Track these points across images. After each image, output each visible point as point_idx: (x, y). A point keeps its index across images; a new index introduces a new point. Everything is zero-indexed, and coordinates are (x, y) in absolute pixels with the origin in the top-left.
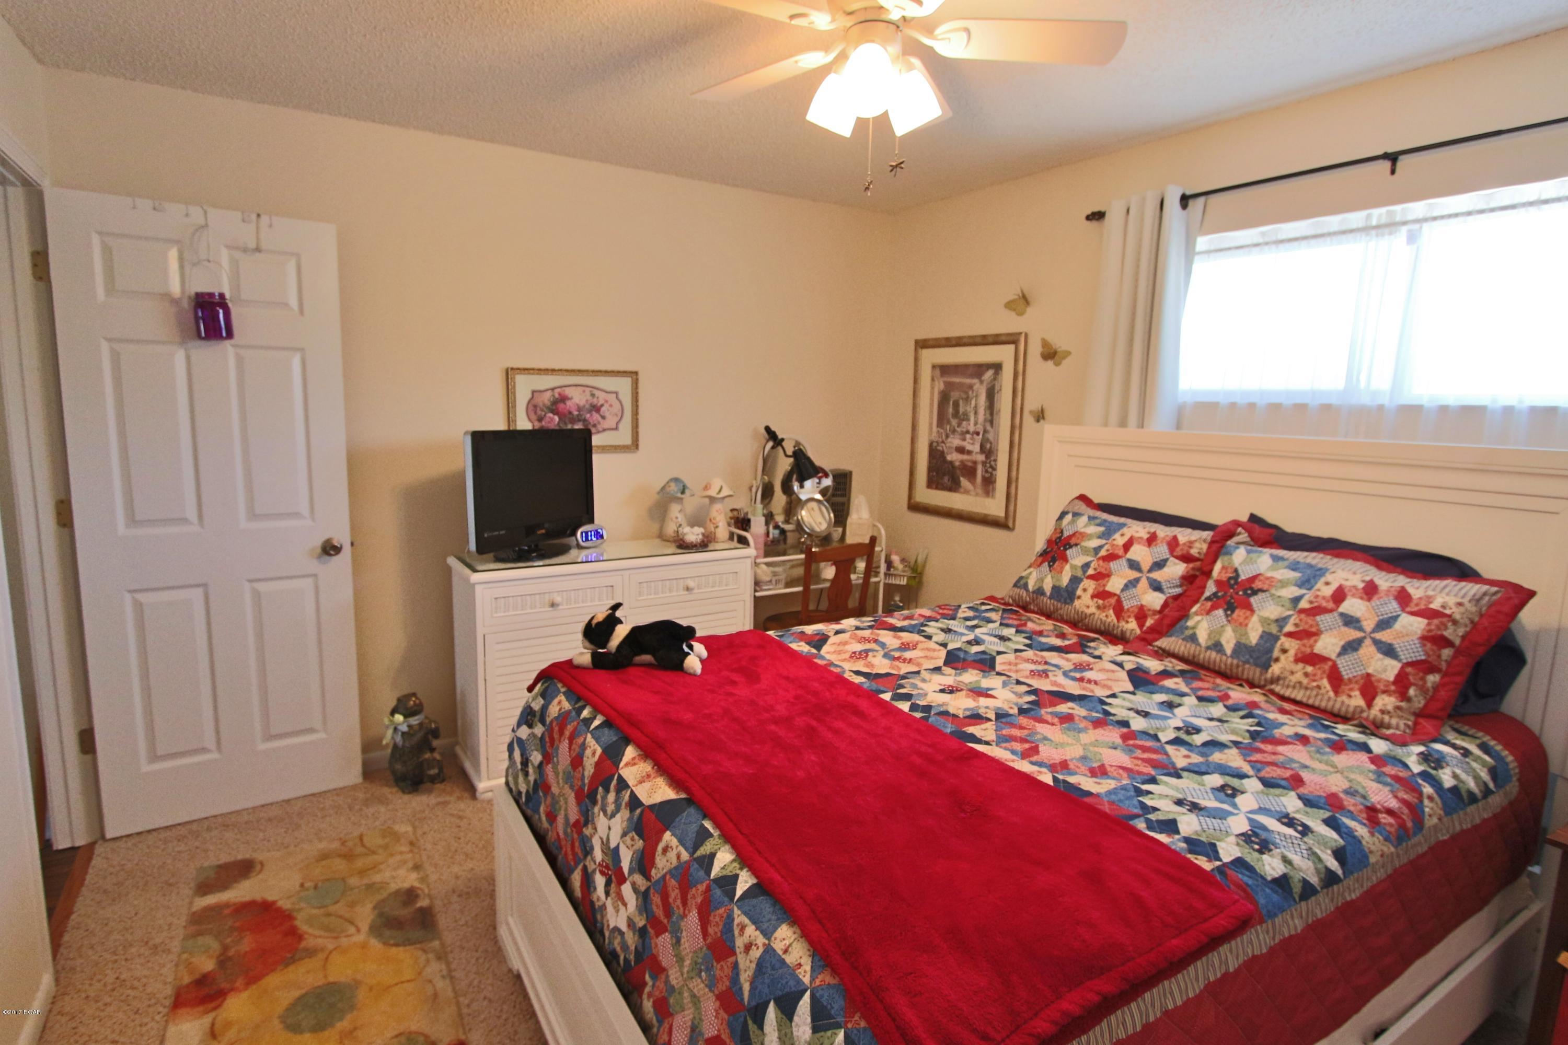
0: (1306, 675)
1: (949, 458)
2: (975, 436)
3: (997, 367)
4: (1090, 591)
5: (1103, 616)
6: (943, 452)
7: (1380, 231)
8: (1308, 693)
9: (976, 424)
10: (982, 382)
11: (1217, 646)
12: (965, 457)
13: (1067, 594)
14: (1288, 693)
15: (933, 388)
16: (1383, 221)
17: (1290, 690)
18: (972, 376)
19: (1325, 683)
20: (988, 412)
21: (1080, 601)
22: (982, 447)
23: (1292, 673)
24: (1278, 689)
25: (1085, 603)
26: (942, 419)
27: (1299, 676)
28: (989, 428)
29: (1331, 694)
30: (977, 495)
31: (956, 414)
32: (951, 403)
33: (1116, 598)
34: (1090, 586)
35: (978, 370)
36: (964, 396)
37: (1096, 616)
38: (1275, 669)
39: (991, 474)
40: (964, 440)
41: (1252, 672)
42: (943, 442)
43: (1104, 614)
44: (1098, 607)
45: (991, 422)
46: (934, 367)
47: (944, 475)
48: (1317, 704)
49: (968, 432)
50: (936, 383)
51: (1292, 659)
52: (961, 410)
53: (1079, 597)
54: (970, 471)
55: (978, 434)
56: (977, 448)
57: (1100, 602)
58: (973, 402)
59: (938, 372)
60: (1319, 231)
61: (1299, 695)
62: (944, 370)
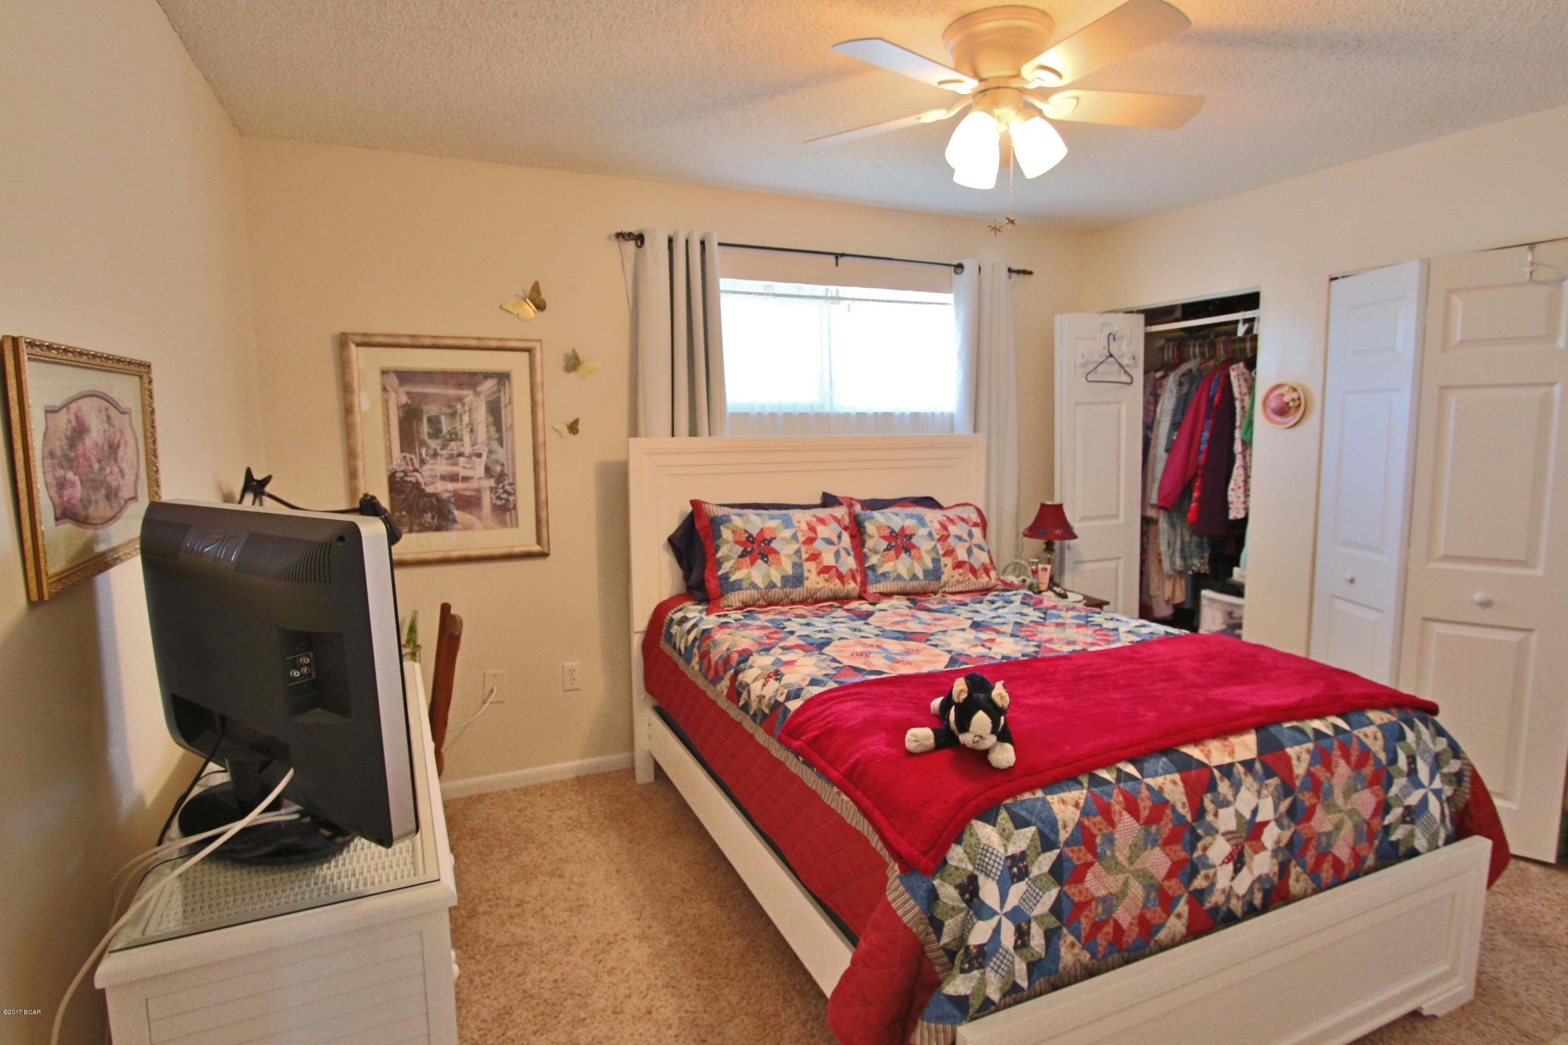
0: (960, 575)
1: (429, 489)
2: (474, 459)
3: (503, 377)
4: (814, 571)
5: (832, 586)
6: (417, 483)
7: (834, 301)
8: (964, 584)
9: (474, 444)
10: (477, 394)
11: (914, 577)
12: (459, 486)
13: (797, 580)
14: (954, 589)
15: (386, 402)
16: (834, 295)
17: (954, 588)
18: (460, 386)
19: (970, 575)
20: (493, 429)
21: (809, 581)
22: (488, 470)
23: (953, 577)
24: (947, 589)
25: (814, 581)
26: (409, 440)
27: (957, 577)
28: (495, 446)
29: (975, 580)
30: (486, 528)
31: (436, 432)
32: (425, 419)
33: (834, 569)
34: (810, 566)
35: (470, 379)
36: (448, 411)
37: (826, 588)
38: (944, 578)
39: (507, 500)
40: (456, 464)
41: (933, 585)
42: (416, 470)
43: (832, 584)
44: (826, 581)
45: (500, 441)
46: (384, 372)
47: (424, 511)
48: (970, 589)
49: (461, 455)
50: (393, 394)
51: (951, 568)
52: (445, 427)
53: (807, 578)
54: (470, 503)
55: (479, 455)
56: (480, 471)
57: (826, 576)
58: (466, 419)
59: (394, 380)
60: (800, 293)
61: (960, 588)
62: (405, 377)
